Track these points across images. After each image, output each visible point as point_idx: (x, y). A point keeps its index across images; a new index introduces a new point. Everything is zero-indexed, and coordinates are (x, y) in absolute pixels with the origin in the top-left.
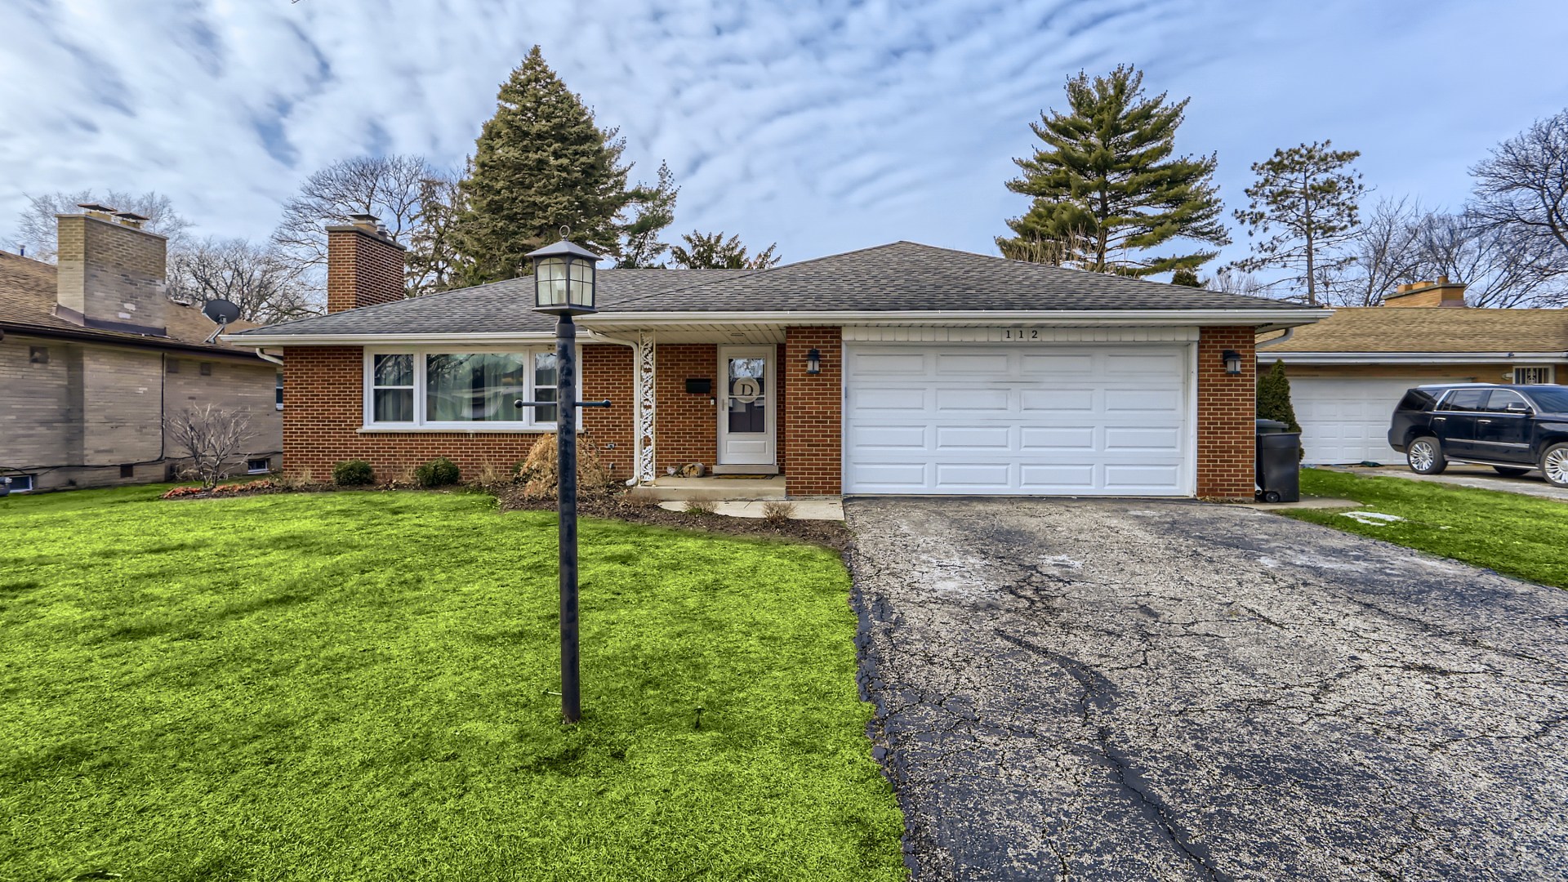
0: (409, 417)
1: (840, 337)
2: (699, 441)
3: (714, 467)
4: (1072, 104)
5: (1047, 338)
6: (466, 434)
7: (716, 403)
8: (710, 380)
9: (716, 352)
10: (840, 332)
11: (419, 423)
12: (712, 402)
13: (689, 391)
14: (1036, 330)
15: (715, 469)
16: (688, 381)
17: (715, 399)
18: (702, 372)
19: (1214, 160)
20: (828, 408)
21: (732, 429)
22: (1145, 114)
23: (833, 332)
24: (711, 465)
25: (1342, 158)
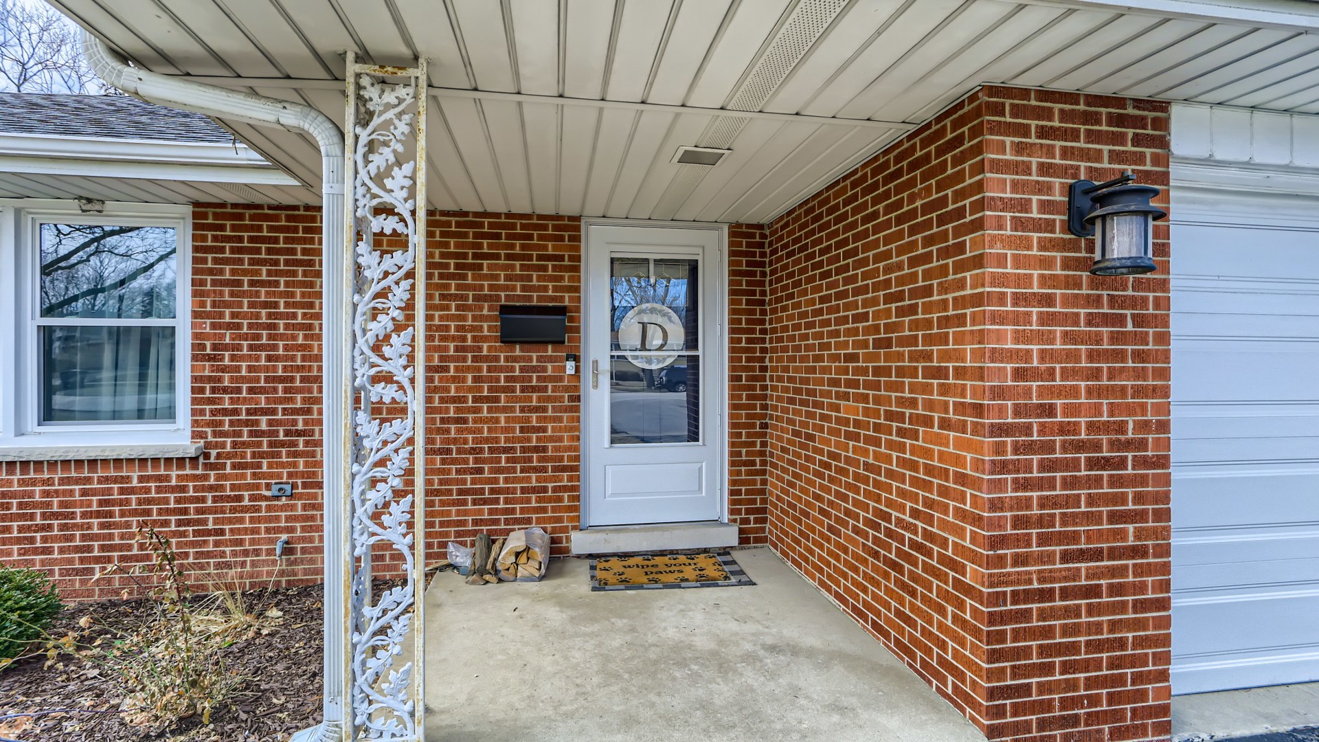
1: (1163, 143)
2: (535, 470)
3: (575, 536)
7: (577, 369)
8: (562, 311)
9: (577, 239)
10: (1162, 124)
12: (570, 367)
13: (508, 337)
15: (579, 542)
16: (504, 310)
17: (576, 359)
18: (542, 291)
20: (1130, 409)
21: (618, 435)
24: (565, 530)
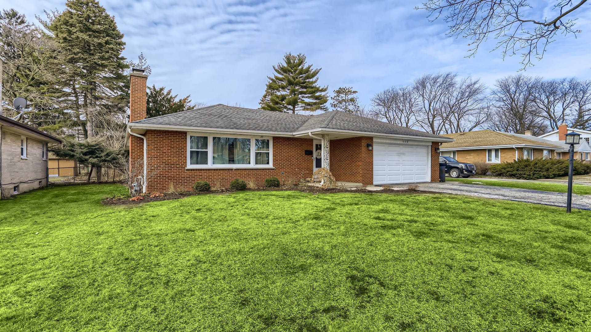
0: (206, 162)
2: (308, 171)
4: (286, 62)
5: (410, 143)
6: (232, 169)
11: (210, 165)
13: (306, 154)
14: (408, 141)
16: (305, 151)
17: (313, 157)
18: (309, 148)
19: (327, 88)
22: (307, 70)
23: (371, 138)
25: (355, 92)
